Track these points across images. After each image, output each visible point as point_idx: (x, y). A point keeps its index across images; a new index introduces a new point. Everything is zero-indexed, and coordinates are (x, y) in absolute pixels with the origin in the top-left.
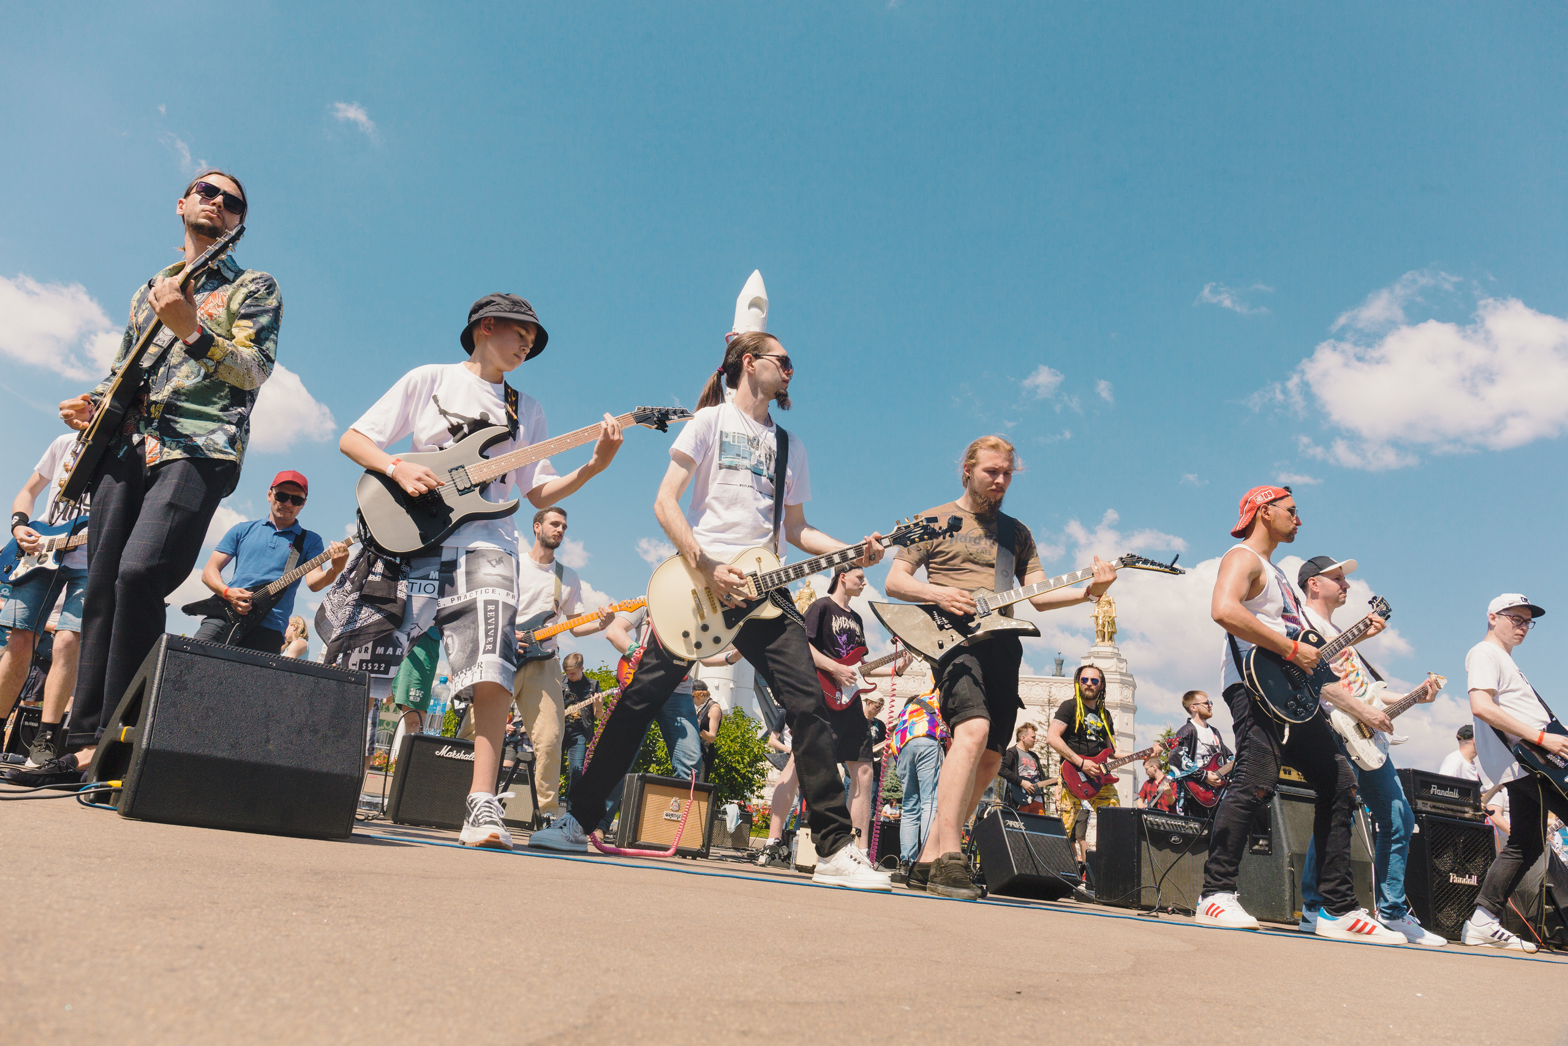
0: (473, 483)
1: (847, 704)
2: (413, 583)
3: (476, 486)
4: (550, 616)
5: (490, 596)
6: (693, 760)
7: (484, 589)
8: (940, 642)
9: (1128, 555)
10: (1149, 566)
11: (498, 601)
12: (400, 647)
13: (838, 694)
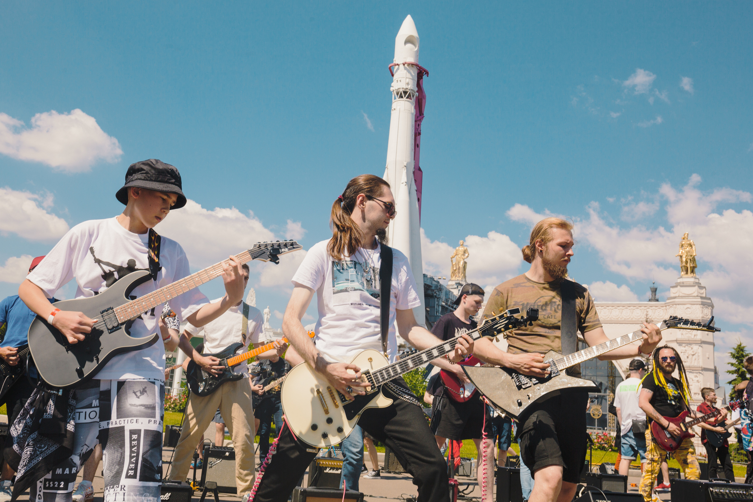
0: (120, 322)
1: (469, 397)
2: (80, 413)
3: (122, 324)
4: (239, 346)
5: (135, 426)
6: (357, 448)
7: (130, 419)
8: (519, 401)
9: (671, 317)
10: (689, 326)
11: (140, 430)
12: (74, 467)
13: (461, 390)
